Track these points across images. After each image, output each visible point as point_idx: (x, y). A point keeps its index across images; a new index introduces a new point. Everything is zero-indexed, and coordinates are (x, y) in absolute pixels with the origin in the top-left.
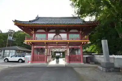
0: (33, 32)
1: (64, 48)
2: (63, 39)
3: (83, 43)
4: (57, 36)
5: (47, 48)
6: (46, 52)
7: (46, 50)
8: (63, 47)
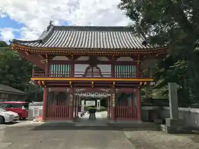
1: (105, 91)
2: (104, 76)
3: (141, 83)
4: (92, 69)
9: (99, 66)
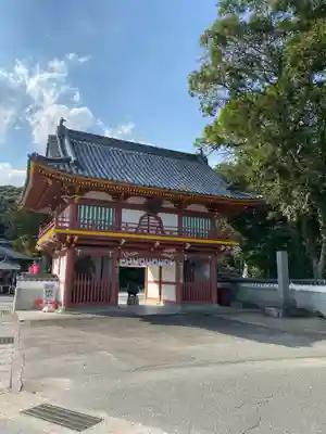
4: (148, 219)
9: (160, 215)
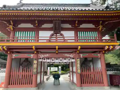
0: (11, 27)
1: (69, 57)
2: (69, 41)
4: (56, 36)
5: (37, 59)
6: (35, 66)
7: (35, 62)
8: (68, 55)
